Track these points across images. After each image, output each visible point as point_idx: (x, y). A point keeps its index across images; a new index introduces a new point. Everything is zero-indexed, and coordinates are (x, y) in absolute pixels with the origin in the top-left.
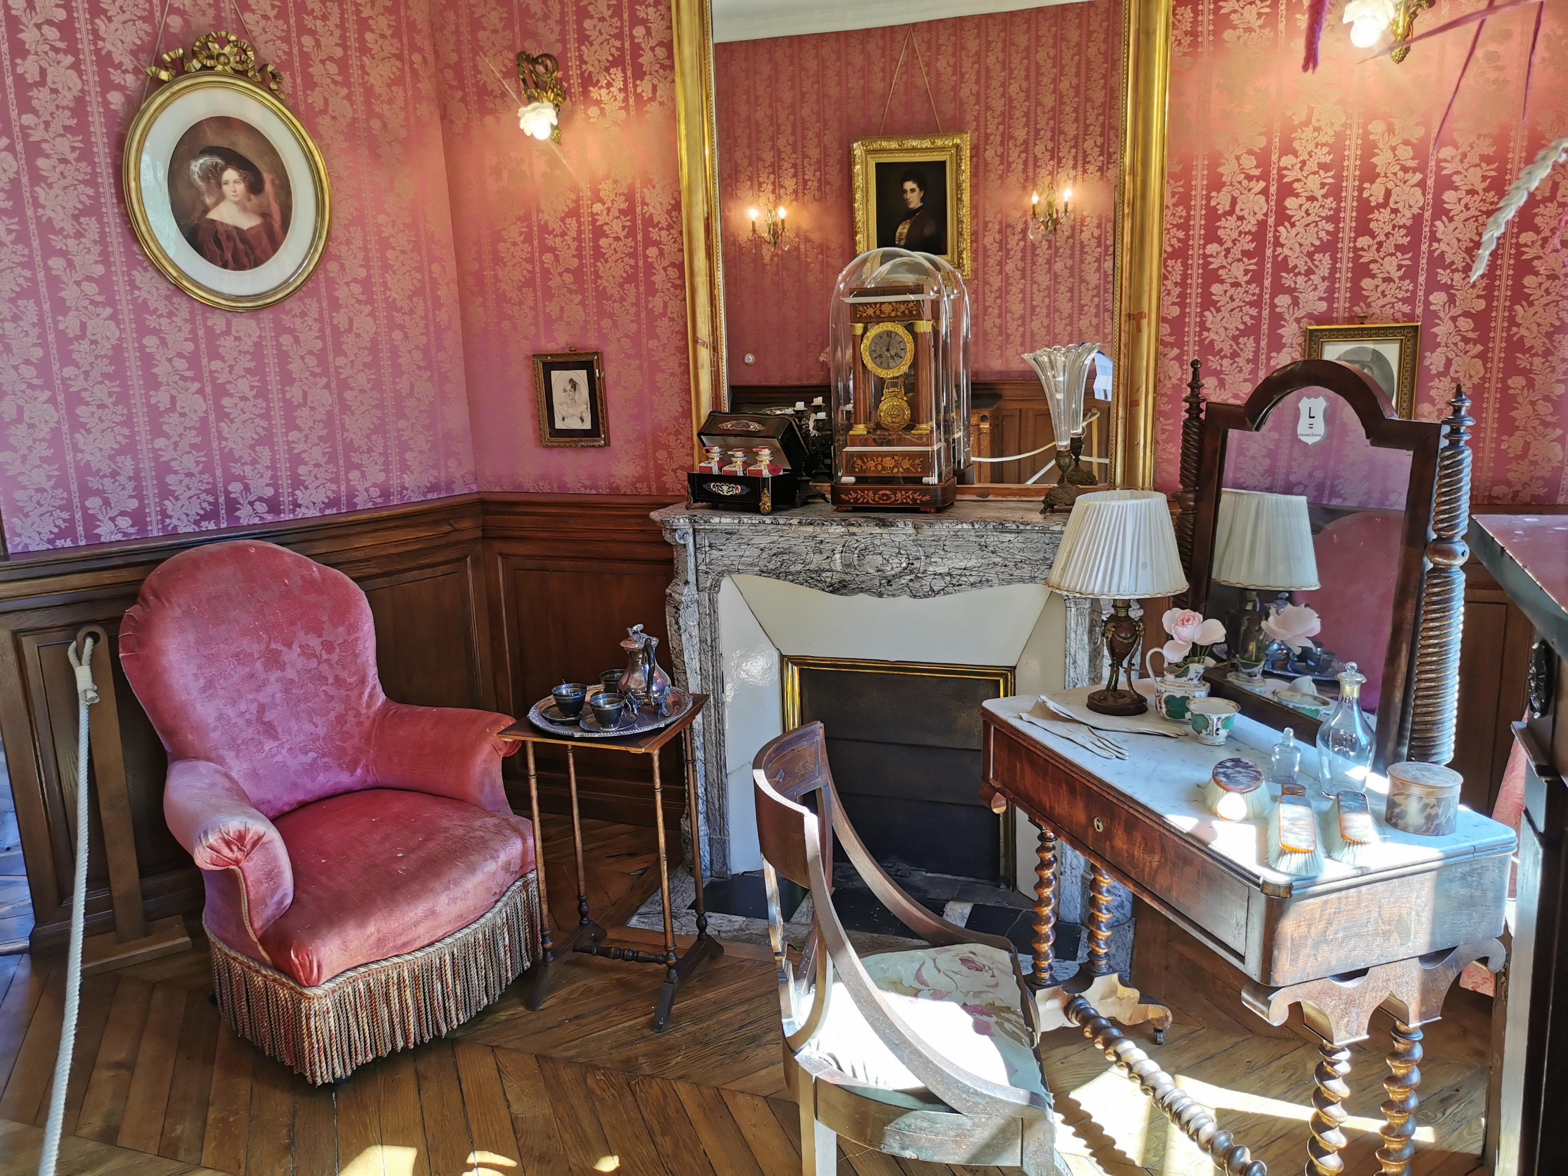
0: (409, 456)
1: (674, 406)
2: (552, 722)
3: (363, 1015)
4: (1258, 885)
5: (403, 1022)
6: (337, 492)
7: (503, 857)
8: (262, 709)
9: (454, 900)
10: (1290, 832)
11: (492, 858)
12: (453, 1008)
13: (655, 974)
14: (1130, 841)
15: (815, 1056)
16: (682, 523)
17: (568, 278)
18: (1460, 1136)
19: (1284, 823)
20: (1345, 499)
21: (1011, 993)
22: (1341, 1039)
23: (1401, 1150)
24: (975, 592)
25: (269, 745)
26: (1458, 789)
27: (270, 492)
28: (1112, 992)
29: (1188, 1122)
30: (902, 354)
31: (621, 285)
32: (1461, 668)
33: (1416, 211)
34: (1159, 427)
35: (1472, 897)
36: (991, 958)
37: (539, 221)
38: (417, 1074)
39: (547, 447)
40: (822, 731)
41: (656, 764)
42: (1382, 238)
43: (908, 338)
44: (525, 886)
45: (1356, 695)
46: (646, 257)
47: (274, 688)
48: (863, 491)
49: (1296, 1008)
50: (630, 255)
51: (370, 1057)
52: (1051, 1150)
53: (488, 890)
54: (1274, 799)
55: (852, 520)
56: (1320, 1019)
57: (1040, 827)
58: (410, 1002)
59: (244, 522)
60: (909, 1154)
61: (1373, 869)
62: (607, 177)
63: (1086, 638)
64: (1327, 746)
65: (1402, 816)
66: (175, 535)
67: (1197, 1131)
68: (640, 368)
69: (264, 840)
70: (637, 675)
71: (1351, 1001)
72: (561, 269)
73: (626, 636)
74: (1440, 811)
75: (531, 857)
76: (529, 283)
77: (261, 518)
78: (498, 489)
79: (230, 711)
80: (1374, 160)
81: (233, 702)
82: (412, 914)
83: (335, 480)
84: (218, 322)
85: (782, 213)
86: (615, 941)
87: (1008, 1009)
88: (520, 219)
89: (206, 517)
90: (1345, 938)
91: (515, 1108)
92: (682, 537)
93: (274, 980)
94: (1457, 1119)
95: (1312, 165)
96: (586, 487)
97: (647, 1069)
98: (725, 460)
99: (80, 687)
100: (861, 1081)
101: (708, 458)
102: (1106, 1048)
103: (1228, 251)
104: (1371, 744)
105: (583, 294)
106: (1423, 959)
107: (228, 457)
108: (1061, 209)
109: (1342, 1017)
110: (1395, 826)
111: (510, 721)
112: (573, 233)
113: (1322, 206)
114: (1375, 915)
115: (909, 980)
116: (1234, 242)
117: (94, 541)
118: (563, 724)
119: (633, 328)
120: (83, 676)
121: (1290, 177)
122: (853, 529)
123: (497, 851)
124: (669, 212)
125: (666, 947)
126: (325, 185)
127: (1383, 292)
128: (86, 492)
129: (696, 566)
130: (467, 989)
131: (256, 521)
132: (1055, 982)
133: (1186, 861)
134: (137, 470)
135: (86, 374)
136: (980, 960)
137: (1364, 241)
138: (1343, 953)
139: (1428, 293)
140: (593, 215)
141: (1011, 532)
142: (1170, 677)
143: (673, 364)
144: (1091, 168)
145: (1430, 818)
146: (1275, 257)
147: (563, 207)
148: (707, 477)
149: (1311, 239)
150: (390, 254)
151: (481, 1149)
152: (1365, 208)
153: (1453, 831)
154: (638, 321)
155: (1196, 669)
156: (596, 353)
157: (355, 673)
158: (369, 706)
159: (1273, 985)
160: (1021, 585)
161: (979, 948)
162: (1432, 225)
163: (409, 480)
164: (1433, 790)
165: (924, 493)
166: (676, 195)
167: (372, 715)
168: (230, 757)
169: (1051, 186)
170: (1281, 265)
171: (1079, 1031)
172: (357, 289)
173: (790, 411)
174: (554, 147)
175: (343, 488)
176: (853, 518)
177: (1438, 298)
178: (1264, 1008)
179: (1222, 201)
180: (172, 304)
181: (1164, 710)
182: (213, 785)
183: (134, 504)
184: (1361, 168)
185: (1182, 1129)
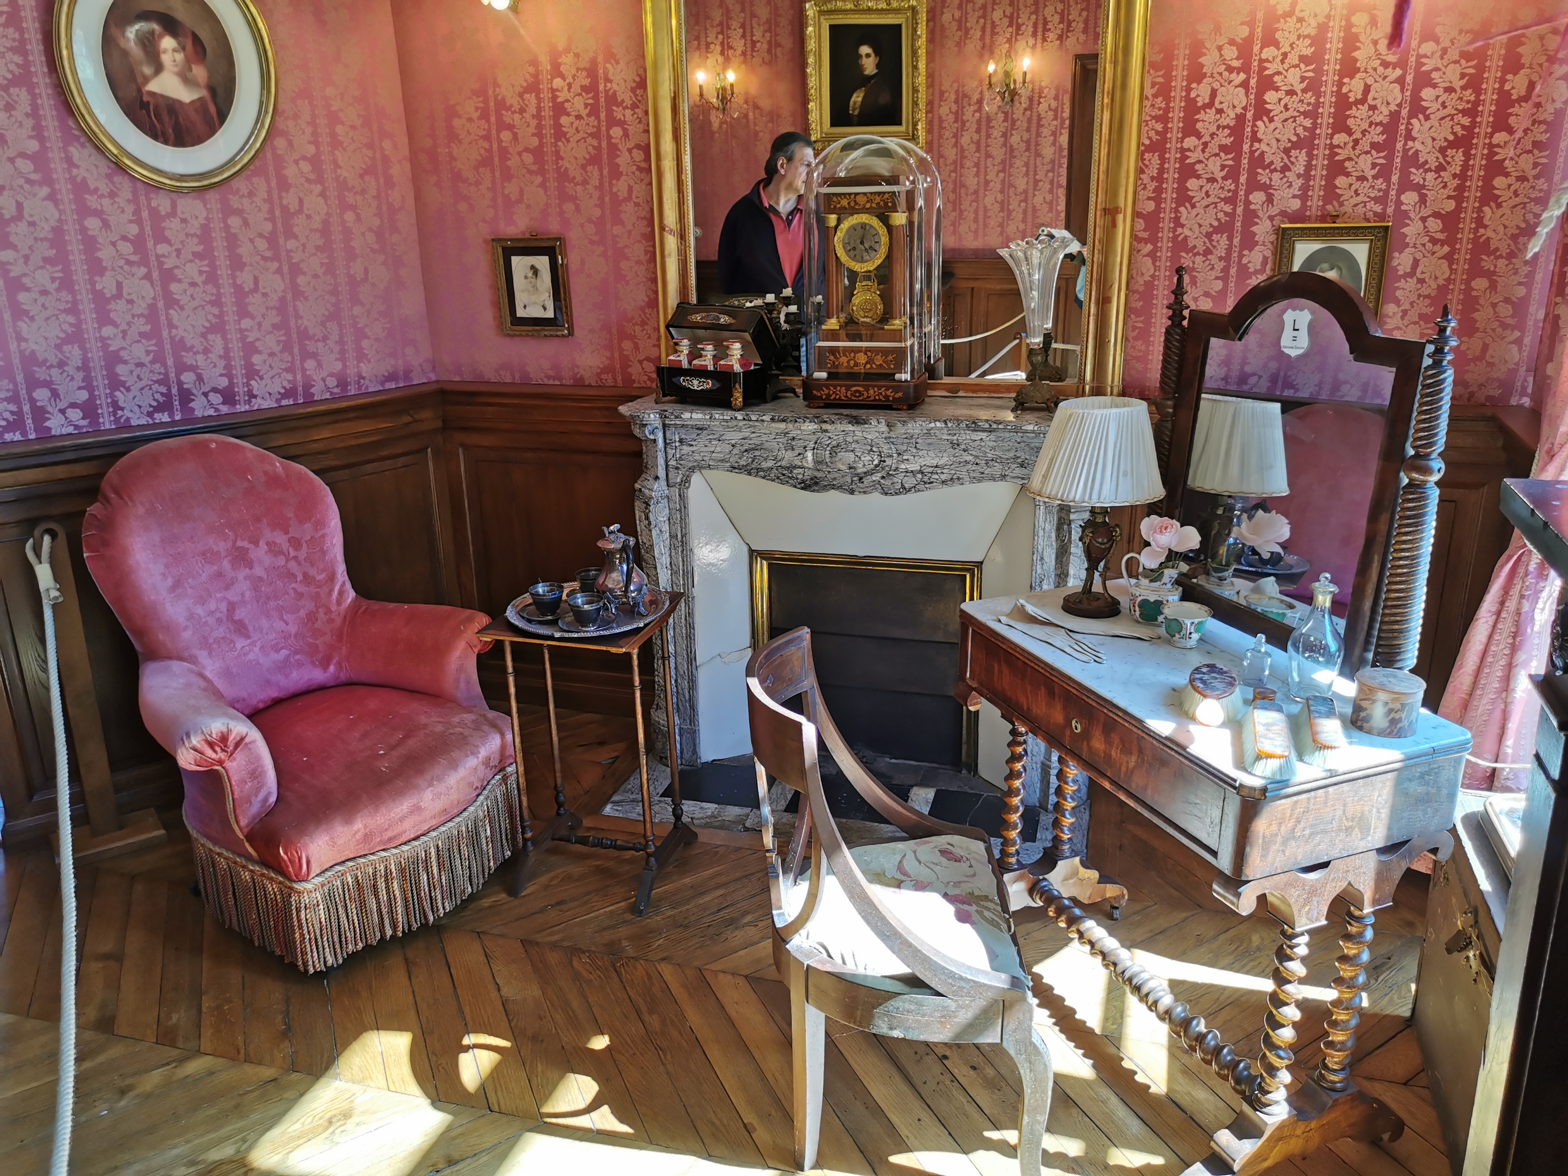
0: (365, 343)
1: (641, 296)
2: (529, 621)
3: (352, 908)
4: (1235, 788)
5: (391, 912)
6: (293, 382)
7: (483, 753)
8: (232, 607)
9: (438, 796)
10: (1265, 737)
11: (473, 754)
12: (439, 897)
13: (631, 861)
14: (1108, 742)
15: (806, 945)
16: (653, 418)
17: (528, 158)
18: (1391, 1000)
19: (1260, 729)
20: (1297, 390)
21: (985, 882)
22: (1302, 924)
23: (1348, 1021)
24: (946, 489)
25: (240, 643)
26: (1421, 695)
27: (224, 382)
28: (1075, 873)
29: (1147, 995)
30: (876, 247)
31: (583, 167)
32: (1429, 579)
33: (1393, 107)
34: (1130, 323)
35: (1428, 794)
36: (968, 848)
37: (496, 97)
38: (406, 960)
39: (508, 335)
40: (808, 636)
41: (635, 662)
42: (1358, 135)
43: (882, 231)
44: (505, 779)
45: (1328, 604)
46: (609, 137)
47: (243, 587)
48: (835, 387)
49: (1262, 899)
50: (592, 135)
51: (360, 946)
52: (1029, 1029)
53: (470, 784)
54: (1247, 703)
55: (825, 417)
56: (1282, 907)
57: (1013, 724)
58: (397, 893)
59: (199, 413)
60: (896, 1034)
61: (1341, 770)
62: (567, 50)
63: (1053, 535)
64: (1297, 651)
65: (1367, 719)
66: (128, 427)
67: (1156, 1003)
68: (604, 254)
69: (247, 740)
70: (615, 575)
71: (1313, 891)
72: (520, 148)
73: (603, 536)
74: (1403, 716)
75: (510, 751)
76: (486, 162)
77: (217, 410)
78: (457, 379)
79: (200, 611)
80: (1356, 54)
81: (202, 601)
82: (398, 810)
83: (290, 370)
84: (162, 203)
85: (731, 76)
86: (589, 829)
87: (986, 898)
88: (476, 93)
89: (160, 408)
90: (1311, 834)
91: (505, 991)
92: (652, 432)
93: (263, 875)
94: (1388, 984)
95: (1293, 59)
96: (549, 377)
97: (630, 951)
98: (695, 354)
99: (42, 586)
100: (850, 968)
101: (676, 351)
102: (1069, 927)
103: (1205, 145)
104: (1339, 650)
105: (543, 176)
106: (1381, 851)
107: (179, 346)
108: (1020, 79)
109: (1304, 906)
110: (1360, 728)
111: (484, 619)
112: (532, 110)
113: (1301, 101)
114: (1339, 813)
115: (892, 872)
116: (1212, 135)
117: (45, 435)
118: (541, 623)
119: (597, 212)
120: (44, 573)
121: (1272, 68)
122: (825, 426)
123: (477, 747)
124: (633, 90)
125: (645, 836)
126: (270, 54)
127: (1356, 191)
128: (33, 384)
129: (666, 462)
130: (453, 879)
131: (211, 412)
132: (1021, 866)
133: (1163, 763)
134: (85, 361)
135: (26, 258)
136: (958, 851)
137: (1340, 138)
138: (1308, 848)
139: (1400, 192)
140: (553, 91)
141: (984, 431)
142: (1145, 582)
143: (638, 251)
144: (1051, 36)
145: (1393, 722)
146: (1252, 152)
147: (521, 79)
148: (676, 371)
149: (1288, 134)
150: (339, 129)
151: (476, 1031)
152: (1343, 104)
153: (1414, 733)
154: (601, 205)
155: (1170, 574)
156: (559, 239)
157: (323, 571)
158: (339, 603)
159: (1244, 878)
160: (992, 483)
161: (956, 839)
162: (1409, 123)
163: (365, 369)
164: (1398, 696)
165: (896, 389)
166: (641, 72)
167: (343, 613)
168: (202, 656)
169: (1008, 55)
170: (1258, 161)
171: (1042, 911)
172: (306, 167)
173: (759, 302)
174: (511, 15)
175: (299, 377)
176: (826, 414)
177: (1410, 198)
178: (1235, 900)
179: (1201, 92)
180: (113, 183)
181: (1138, 613)
182: (188, 685)
183: (83, 396)
184: (1342, 62)
185: (1141, 1000)
